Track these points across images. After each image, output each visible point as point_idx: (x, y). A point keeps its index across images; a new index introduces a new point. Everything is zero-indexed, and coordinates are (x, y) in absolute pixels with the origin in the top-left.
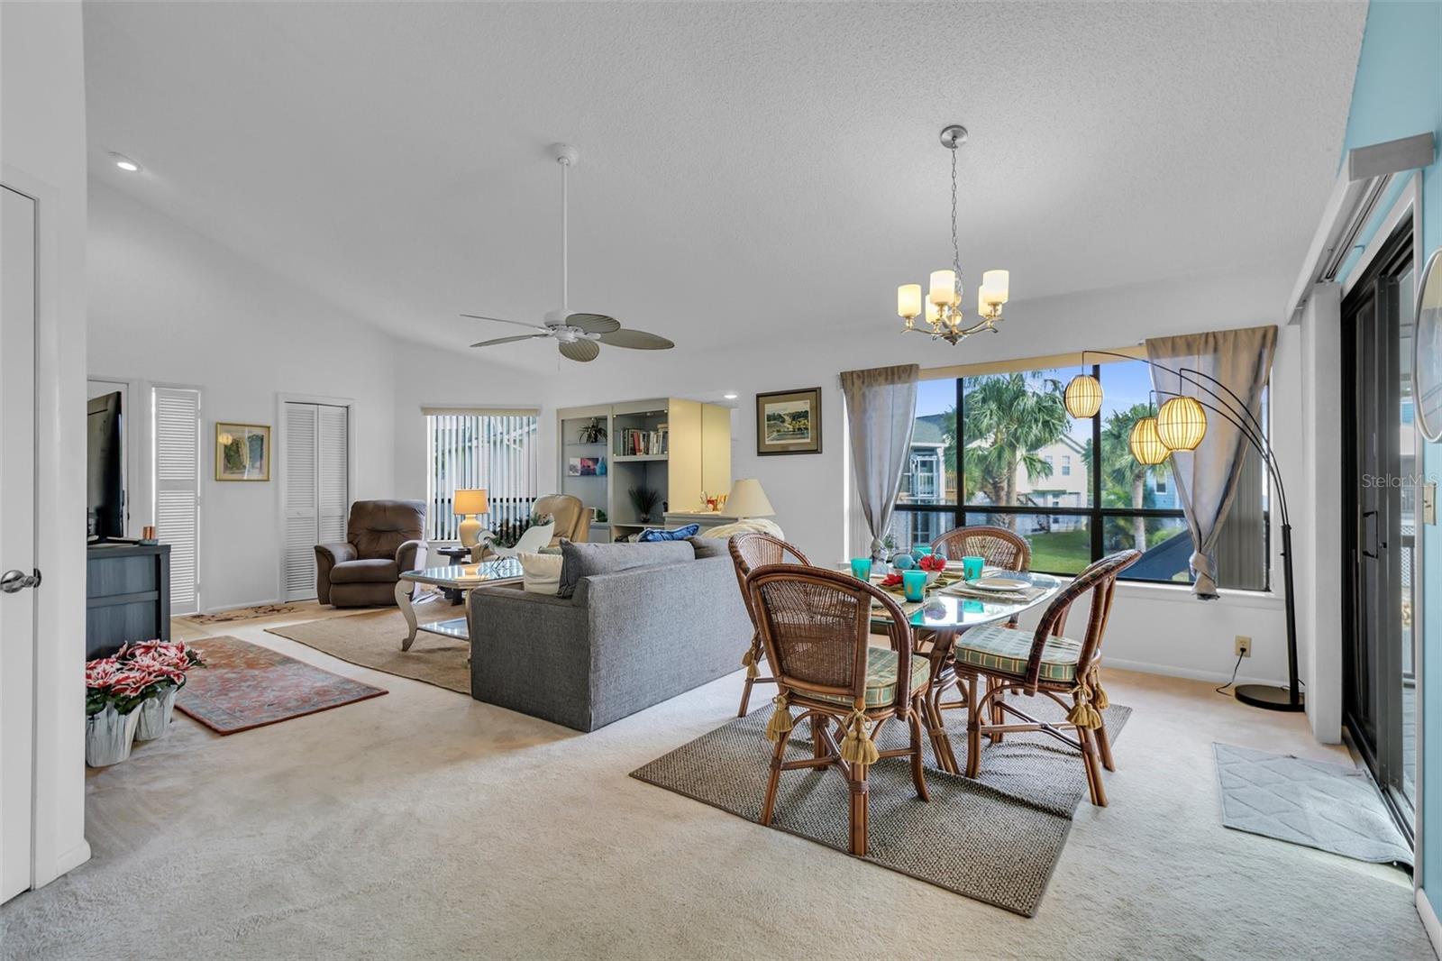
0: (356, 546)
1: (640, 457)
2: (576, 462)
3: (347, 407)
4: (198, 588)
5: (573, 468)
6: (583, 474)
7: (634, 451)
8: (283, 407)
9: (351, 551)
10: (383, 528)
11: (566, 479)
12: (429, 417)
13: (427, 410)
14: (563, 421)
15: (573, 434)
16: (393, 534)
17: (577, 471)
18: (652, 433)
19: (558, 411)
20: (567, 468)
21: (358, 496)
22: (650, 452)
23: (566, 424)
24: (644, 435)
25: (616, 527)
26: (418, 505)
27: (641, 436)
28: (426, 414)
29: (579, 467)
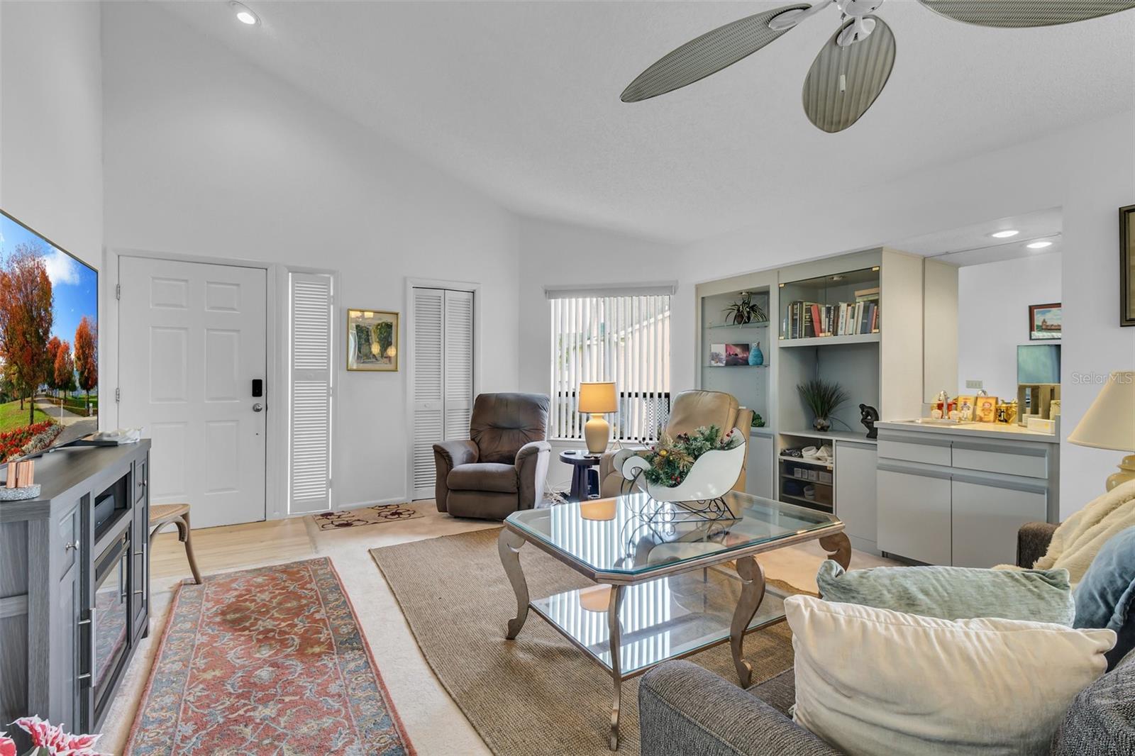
0: (478, 444)
1: (824, 339)
2: (720, 349)
3: (473, 292)
4: (330, 484)
5: (715, 357)
6: (728, 364)
7: (811, 333)
8: (412, 293)
9: (471, 450)
10: (505, 425)
11: (707, 371)
12: (553, 301)
13: (551, 293)
14: (703, 298)
15: (716, 315)
16: (515, 431)
17: (720, 361)
18: (843, 306)
19: (698, 287)
20: (707, 358)
21: (482, 389)
22: (840, 332)
23: (707, 302)
24: (828, 310)
25: (781, 435)
26: (540, 399)
27: (824, 309)
28: (550, 298)
29: (723, 354)
